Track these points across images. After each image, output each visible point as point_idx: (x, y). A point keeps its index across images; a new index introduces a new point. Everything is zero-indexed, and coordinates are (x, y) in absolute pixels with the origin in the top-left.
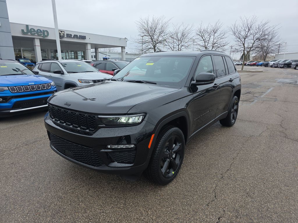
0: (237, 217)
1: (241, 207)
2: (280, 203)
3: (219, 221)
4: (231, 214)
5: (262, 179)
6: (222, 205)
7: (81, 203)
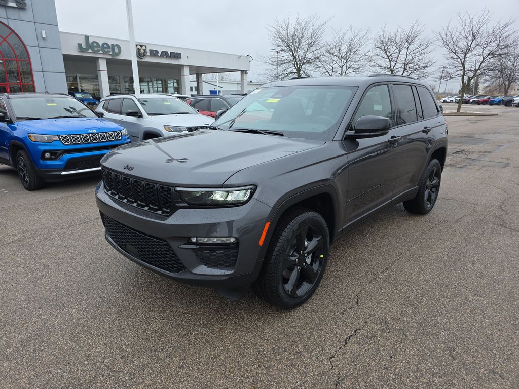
1: (394, 319)
2: (458, 318)
3: (354, 334)
4: (376, 327)
5: (440, 284)
6: (364, 314)
7: (158, 301)
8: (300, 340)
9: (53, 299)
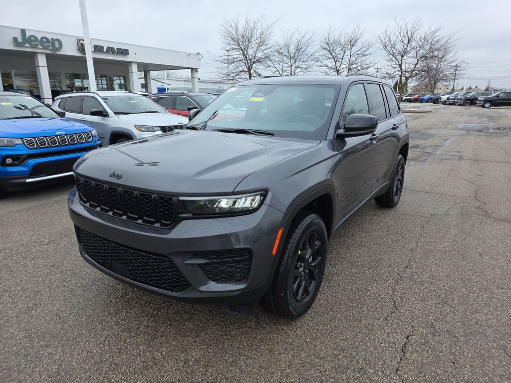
0: (433, 335)
1: (437, 320)
2: (494, 313)
3: (407, 341)
4: (424, 331)
5: (462, 279)
6: (407, 318)
7: (187, 323)
8: (358, 354)
9: (60, 332)
